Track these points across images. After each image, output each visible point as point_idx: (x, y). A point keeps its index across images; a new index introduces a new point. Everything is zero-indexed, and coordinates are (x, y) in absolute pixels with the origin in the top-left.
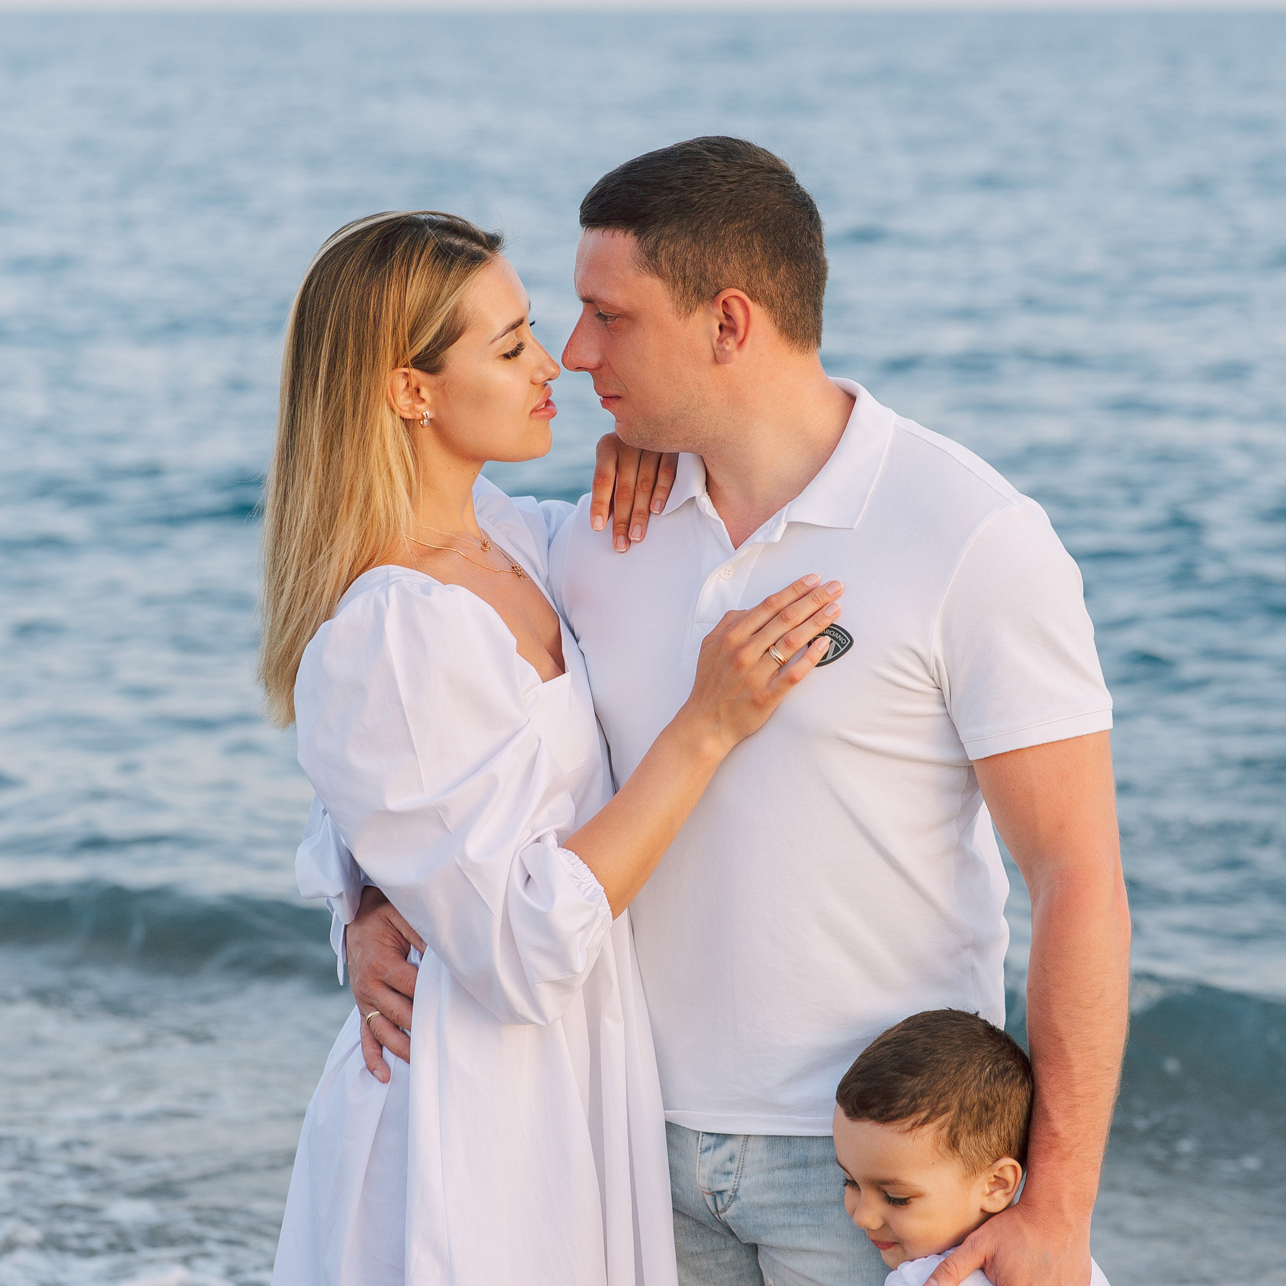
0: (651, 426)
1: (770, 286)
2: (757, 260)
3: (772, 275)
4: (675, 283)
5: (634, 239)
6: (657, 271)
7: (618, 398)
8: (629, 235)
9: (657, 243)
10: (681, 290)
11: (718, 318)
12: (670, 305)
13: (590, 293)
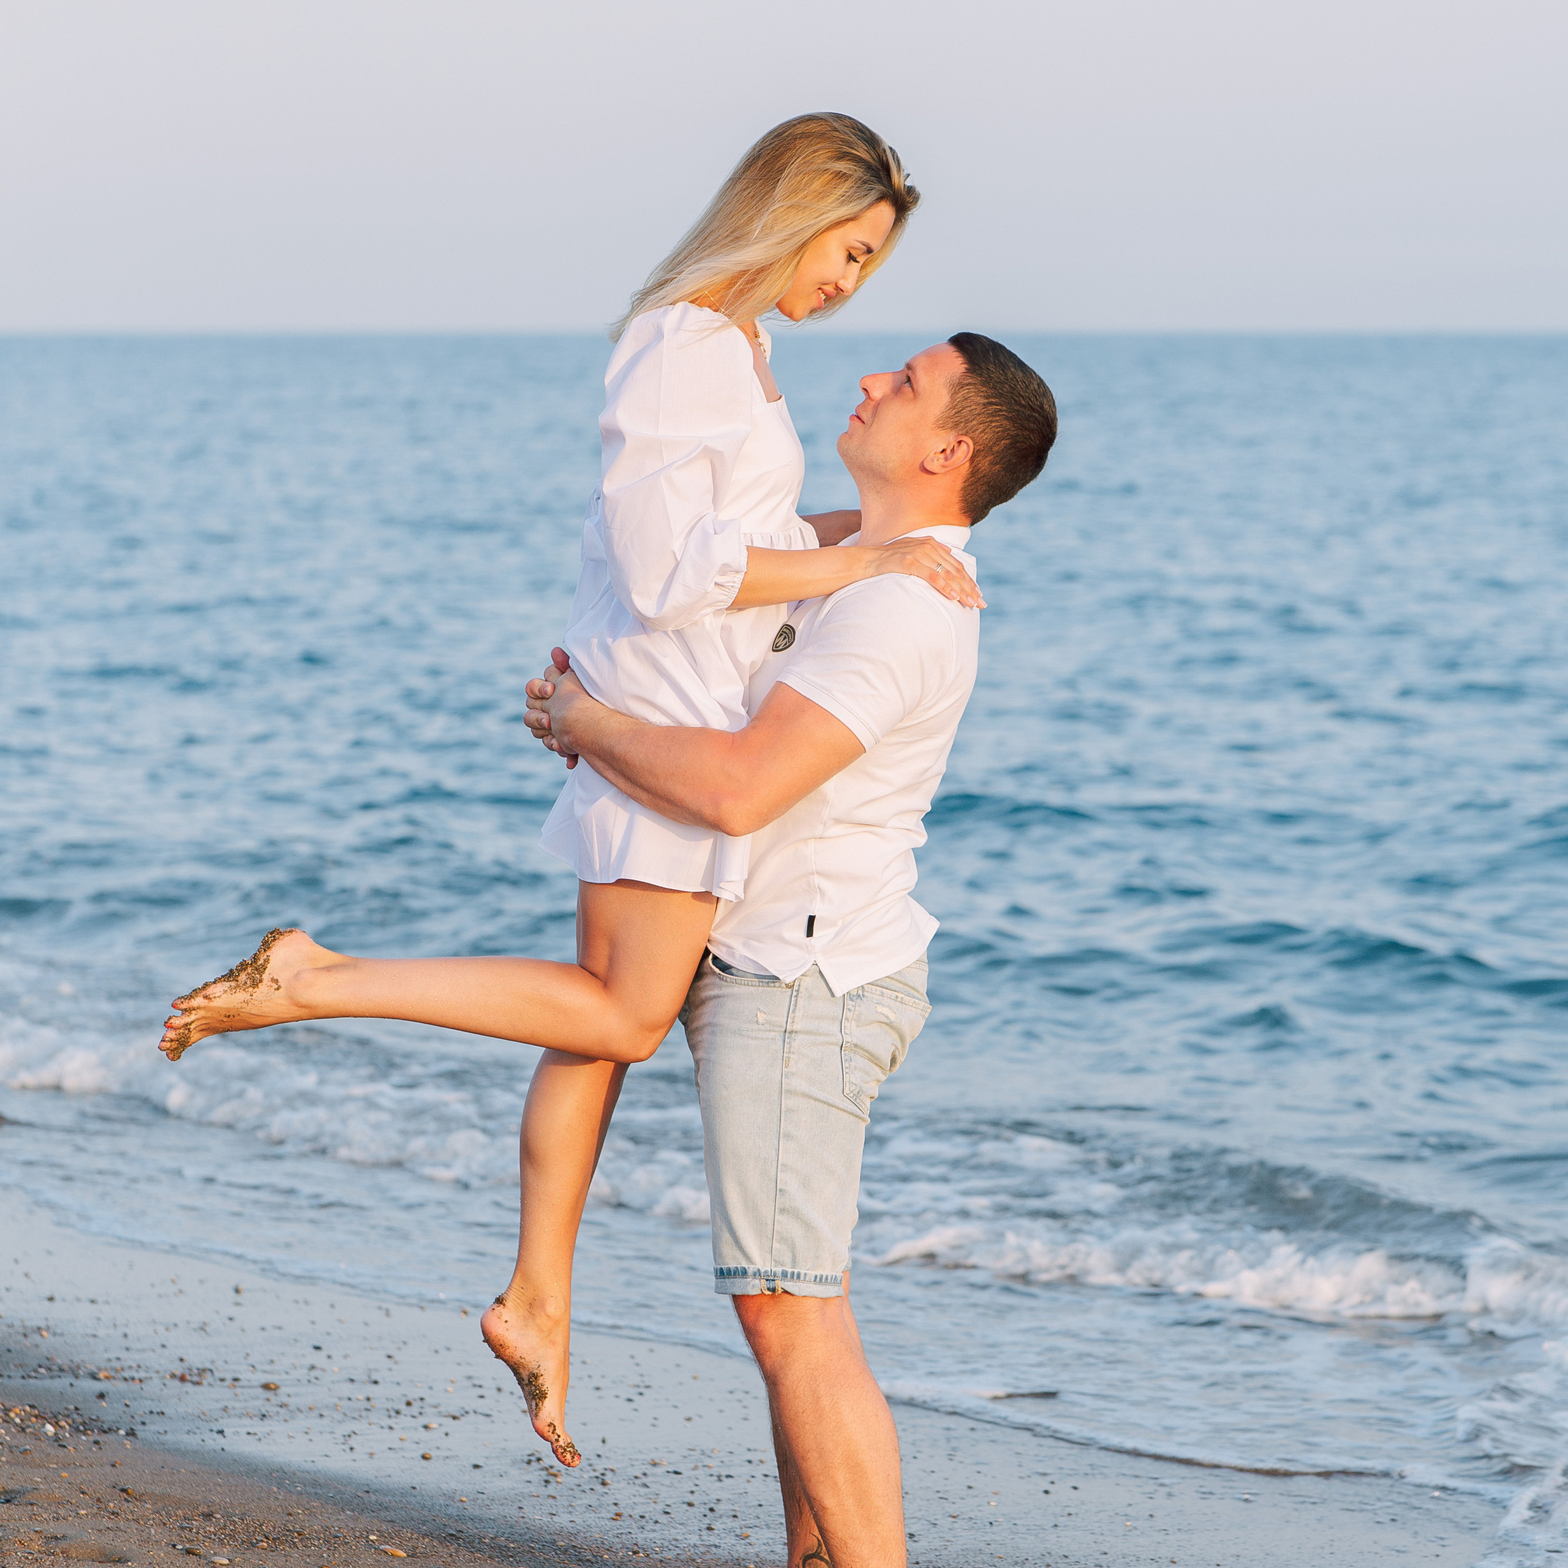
0: (859, 451)
1: (984, 464)
2: (996, 449)
3: (992, 463)
4: (954, 408)
5: (964, 370)
6: (953, 395)
7: (864, 423)
8: (964, 366)
9: (970, 384)
10: (951, 414)
11: (949, 444)
12: (938, 414)
13: (914, 365)
